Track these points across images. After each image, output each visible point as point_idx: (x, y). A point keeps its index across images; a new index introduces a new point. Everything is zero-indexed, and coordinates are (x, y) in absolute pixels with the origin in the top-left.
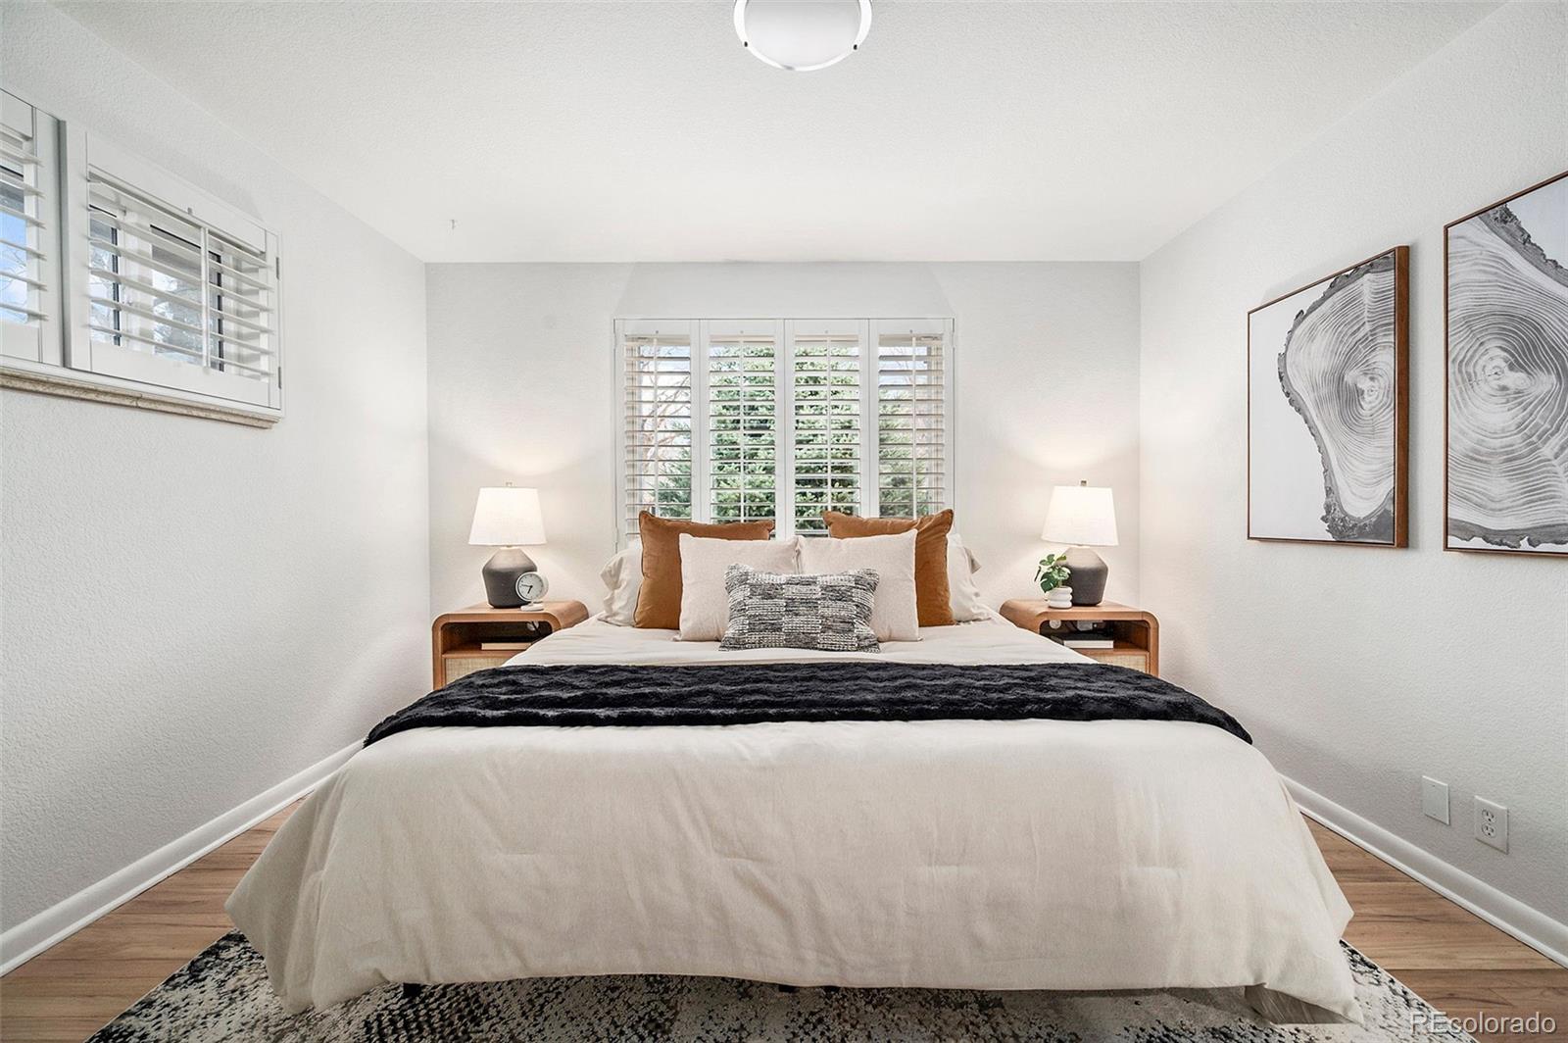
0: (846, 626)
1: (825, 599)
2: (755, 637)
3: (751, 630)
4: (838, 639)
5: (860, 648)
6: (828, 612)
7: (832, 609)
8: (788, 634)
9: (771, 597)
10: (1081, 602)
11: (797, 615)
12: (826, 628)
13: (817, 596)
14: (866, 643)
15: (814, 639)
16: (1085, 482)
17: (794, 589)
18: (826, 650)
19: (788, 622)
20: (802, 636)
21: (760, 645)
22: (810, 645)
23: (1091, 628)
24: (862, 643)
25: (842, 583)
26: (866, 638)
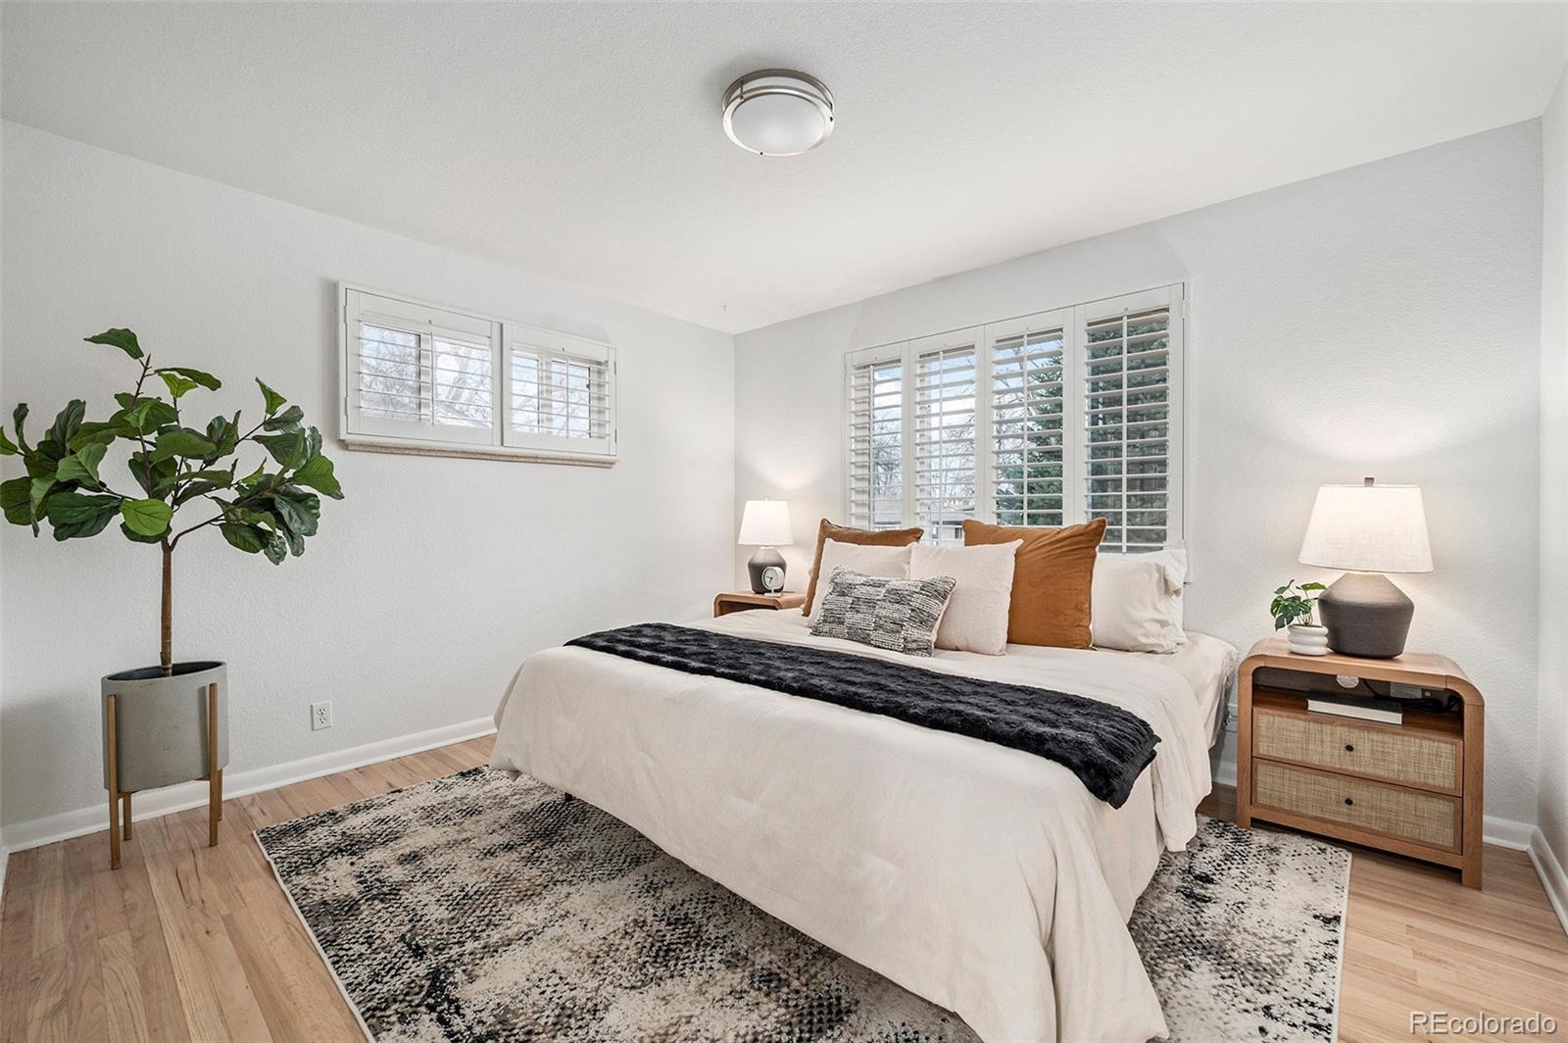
0: (895, 626)
1: (884, 600)
2: (826, 628)
3: (825, 621)
4: (887, 638)
5: (906, 650)
6: (883, 613)
7: (888, 611)
8: (850, 628)
9: (844, 596)
10: (1348, 650)
11: (858, 612)
12: (878, 627)
13: (878, 597)
14: (914, 645)
15: (868, 635)
16: (1372, 479)
17: (864, 589)
18: (879, 647)
19: (851, 618)
20: (859, 631)
21: (830, 634)
22: (866, 641)
23: (1420, 696)
24: (910, 646)
25: (907, 588)
26: (914, 641)
